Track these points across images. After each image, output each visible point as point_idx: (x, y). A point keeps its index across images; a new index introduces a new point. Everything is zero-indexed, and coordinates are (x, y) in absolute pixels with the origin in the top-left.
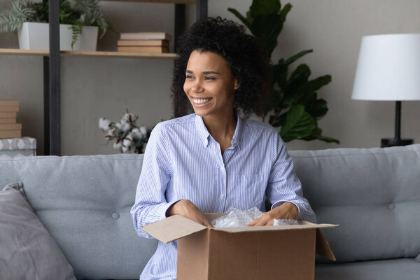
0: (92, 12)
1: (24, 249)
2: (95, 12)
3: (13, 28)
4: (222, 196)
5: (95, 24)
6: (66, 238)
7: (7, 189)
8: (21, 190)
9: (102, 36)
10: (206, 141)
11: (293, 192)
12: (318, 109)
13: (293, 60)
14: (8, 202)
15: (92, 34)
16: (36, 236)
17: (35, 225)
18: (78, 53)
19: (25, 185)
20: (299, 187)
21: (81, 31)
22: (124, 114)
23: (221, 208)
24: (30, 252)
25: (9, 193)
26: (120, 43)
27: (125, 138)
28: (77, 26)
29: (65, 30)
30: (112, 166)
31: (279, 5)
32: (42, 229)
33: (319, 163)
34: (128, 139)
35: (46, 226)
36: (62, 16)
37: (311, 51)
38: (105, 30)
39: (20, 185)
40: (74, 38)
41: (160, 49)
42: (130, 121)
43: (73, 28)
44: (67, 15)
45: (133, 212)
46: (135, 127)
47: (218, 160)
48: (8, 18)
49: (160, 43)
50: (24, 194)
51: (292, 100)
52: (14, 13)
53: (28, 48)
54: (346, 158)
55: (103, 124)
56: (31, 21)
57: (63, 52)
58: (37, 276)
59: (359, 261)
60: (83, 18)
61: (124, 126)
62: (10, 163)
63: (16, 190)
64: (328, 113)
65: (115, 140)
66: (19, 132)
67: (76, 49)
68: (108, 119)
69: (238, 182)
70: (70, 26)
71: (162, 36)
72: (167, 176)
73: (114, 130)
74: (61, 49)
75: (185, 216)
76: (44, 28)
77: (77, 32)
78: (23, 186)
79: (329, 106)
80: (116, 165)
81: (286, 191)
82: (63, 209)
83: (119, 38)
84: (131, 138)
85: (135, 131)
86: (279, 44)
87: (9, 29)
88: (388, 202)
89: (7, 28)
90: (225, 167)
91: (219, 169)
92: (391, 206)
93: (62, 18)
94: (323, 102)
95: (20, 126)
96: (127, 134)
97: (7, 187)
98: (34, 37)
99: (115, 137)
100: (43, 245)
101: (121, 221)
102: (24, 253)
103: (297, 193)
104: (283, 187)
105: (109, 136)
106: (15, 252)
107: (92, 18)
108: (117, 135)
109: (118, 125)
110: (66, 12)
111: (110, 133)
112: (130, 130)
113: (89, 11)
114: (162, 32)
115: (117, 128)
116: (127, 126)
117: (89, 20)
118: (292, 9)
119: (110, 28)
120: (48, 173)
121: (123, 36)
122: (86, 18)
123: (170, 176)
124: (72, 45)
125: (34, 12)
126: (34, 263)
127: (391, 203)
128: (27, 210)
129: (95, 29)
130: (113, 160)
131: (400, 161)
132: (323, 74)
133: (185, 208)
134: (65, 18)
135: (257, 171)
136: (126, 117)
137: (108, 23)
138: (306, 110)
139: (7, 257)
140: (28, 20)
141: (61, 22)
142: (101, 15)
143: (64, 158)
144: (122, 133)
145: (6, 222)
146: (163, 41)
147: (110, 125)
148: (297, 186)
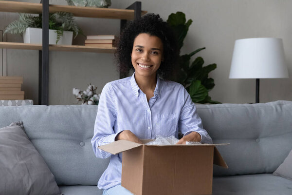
0: (69, 22)
1: (22, 162)
2: (71, 23)
3: (20, 32)
4: (149, 128)
5: (71, 30)
6: (50, 157)
7: (13, 125)
8: (22, 126)
9: (76, 37)
10: (138, 93)
11: (196, 125)
12: (209, 84)
13: (193, 54)
14: (13, 133)
15: (69, 36)
16: (30, 154)
17: (30, 148)
18: (60, 46)
19: (24, 122)
20: (200, 122)
21: (62, 34)
22: (88, 85)
23: (149, 136)
24: (25, 164)
25: (13, 127)
26: (86, 42)
27: (89, 100)
28: (60, 31)
29: (52, 34)
30: (80, 112)
31: (185, 19)
32: (35, 150)
33: (212, 112)
34: (91, 100)
35: (37, 149)
36: (51, 24)
37: (204, 48)
38: (77, 33)
39: (21, 123)
40: (58, 38)
41: (111, 45)
42: (92, 90)
43: (57, 32)
44: (54, 24)
45: (93, 142)
46: (95, 94)
47: (145, 105)
48: (17, 25)
49: (111, 42)
50: (23, 128)
51: (193, 79)
52: (21, 22)
53: (29, 43)
54: (229, 109)
55: (76, 92)
56: (31, 27)
57: (51, 45)
58: (30, 179)
59: (238, 175)
60: (63, 25)
61: (88, 93)
62: (15, 109)
63: (18, 126)
64: (215, 87)
65: (83, 101)
66: (23, 97)
67: (60, 44)
68: (78, 89)
69: (160, 119)
70: (56, 31)
71: (113, 38)
72: (114, 116)
73: (82, 94)
74: (50, 44)
75: (127, 140)
76: (39, 32)
77: (60, 34)
78: (22, 124)
79: (215, 82)
80: (83, 111)
81: (192, 125)
82: (48, 138)
83: (86, 38)
84: (93, 100)
85: (95, 96)
86: (184, 45)
87: (18, 32)
88: (256, 138)
89: (16, 31)
90: (150, 109)
91: (146, 111)
92: (257, 140)
93: (50, 26)
94: (212, 80)
95: (23, 93)
96: (90, 97)
97: (12, 124)
98: (33, 37)
99: (83, 99)
100: (35, 160)
101: (86, 147)
102: (22, 165)
103: (199, 126)
104: (190, 122)
105: (79, 98)
106: (16, 164)
107: (69, 26)
108: (84, 98)
109: (85, 92)
110: (53, 22)
111: (80, 96)
112: (92, 96)
113: (67, 22)
114: (113, 35)
115: (84, 94)
116: (90, 93)
117: (68, 27)
118: (193, 23)
119: (80, 33)
120: (39, 116)
121: (89, 38)
122: (65, 25)
123: (115, 117)
124: (57, 42)
125: (33, 21)
126: (28, 171)
127: (257, 138)
128: (25, 138)
129: (71, 33)
130: (81, 108)
131: (263, 111)
132: (212, 63)
133: (127, 135)
134: (52, 25)
135: (172, 111)
136: (90, 87)
137: (79, 29)
138: (202, 83)
139: (11, 167)
140: (29, 26)
141: (50, 28)
142: (75, 24)
143: (50, 107)
144: (87, 97)
145: (10, 145)
146: (113, 40)
147: (80, 93)
148: (199, 121)
